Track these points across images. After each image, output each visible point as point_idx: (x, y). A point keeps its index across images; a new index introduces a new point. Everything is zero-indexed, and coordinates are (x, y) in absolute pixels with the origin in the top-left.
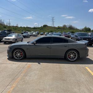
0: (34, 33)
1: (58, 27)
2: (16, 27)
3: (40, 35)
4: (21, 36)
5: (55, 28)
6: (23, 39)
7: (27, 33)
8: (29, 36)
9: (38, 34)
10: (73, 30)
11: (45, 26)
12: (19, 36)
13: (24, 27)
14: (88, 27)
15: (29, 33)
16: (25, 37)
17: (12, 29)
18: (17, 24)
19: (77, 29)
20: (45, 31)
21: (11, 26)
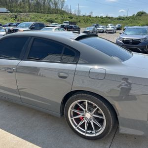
0: (111, 27)
11: (141, 14)
15: (101, 27)
17: (82, 21)
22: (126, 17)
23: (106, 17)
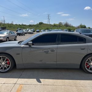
0: (30, 30)
1: (54, 24)
2: (11, 25)
3: (36, 32)
4: (14, 33)
5: (51, 25)
6: (16, 37)
7: (22, 30)
8: (24, 34)
9: (34, 31)
10: (69, 28)
11: (41, 23)
12: (12, 33)
13: (19, 25)
14: (83, 25)
15: (24, 30)
16: (19, 34)
17: (7, 27)
18: (13, 22)
19: (72, 26)
20: (41, 28)
21: (5, 23)
22: (34, 25)
23: (22, 25)
